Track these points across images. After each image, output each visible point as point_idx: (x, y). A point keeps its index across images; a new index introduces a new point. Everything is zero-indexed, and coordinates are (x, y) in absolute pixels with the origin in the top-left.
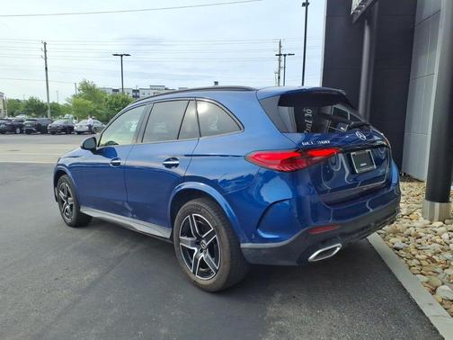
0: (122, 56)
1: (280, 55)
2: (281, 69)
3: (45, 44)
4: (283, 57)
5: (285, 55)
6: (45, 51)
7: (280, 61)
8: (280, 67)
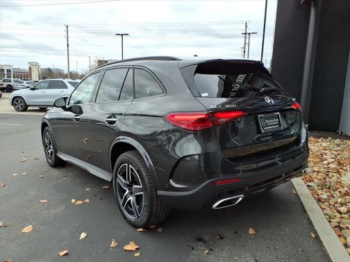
0: (122, 35)
1: (246, 34)
2: (247, 44)
3: (67, 26)
4: (248, 35)
5: (249, 34)
6: (67, 32)
7: (245, 38)
8: (245, 43)
